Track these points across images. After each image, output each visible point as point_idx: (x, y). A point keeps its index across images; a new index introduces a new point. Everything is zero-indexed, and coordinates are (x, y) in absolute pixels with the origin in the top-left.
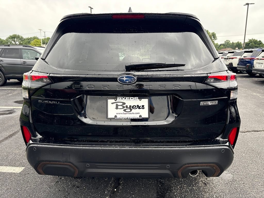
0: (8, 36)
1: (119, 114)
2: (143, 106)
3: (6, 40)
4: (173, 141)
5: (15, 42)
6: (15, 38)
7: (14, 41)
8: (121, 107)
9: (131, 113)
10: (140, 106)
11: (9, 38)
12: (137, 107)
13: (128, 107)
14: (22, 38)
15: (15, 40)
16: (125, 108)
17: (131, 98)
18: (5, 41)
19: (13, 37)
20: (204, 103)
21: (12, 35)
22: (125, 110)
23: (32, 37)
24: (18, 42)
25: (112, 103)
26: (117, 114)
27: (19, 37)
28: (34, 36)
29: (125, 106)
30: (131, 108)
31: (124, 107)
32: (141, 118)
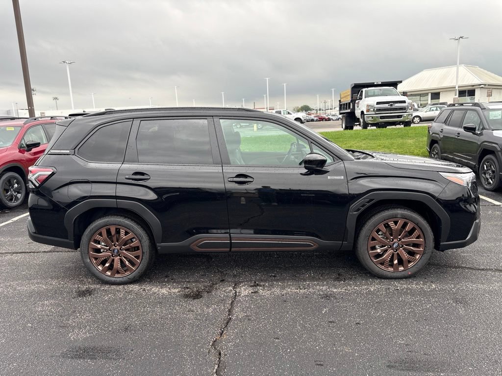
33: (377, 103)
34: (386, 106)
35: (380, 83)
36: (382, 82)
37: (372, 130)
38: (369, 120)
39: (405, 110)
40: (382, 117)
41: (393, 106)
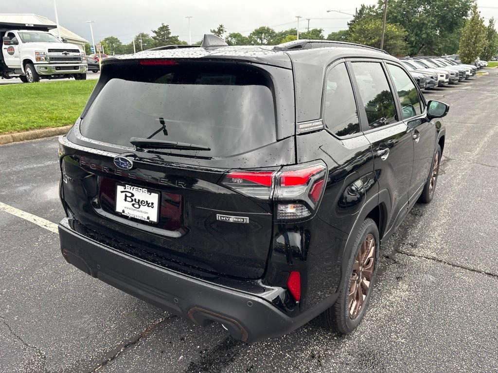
0: (253, 30)
1: (128, 208)
2: (152, 204)
3: (249, 37)
4: (191, 266)
5: (262, 41)
6: (262, 33)
7: (261, 39)
8: (130, 200)
9: (139, 211)
10: (149, 203)
11: (254, 34)
12: (146, 204)
13: (137, 201)
14: (274, 33)
15: (263, 37)
16: (134, 202)
17: (139, 188)
18: (247, 39)
19: (260, 31)
20: (221, 217)
21: (258, 28)
22: (133, 205)
23: (287, 30)
24: (267, 40)
25: (122, 192)
26: (125, 208)
27: (269, 32)
28: (292, 29)
29: (133, 198)
30: (140, 203)
31: (132, 201)
32: (148, 221)
33: (49, 50)
34: (60, 54)
35: (33, 26)
36: (34, 25)
37: (44, 83)
38: (40, 70)
39: (80, 60)
40: (58, 68)
41: (68, 55)
